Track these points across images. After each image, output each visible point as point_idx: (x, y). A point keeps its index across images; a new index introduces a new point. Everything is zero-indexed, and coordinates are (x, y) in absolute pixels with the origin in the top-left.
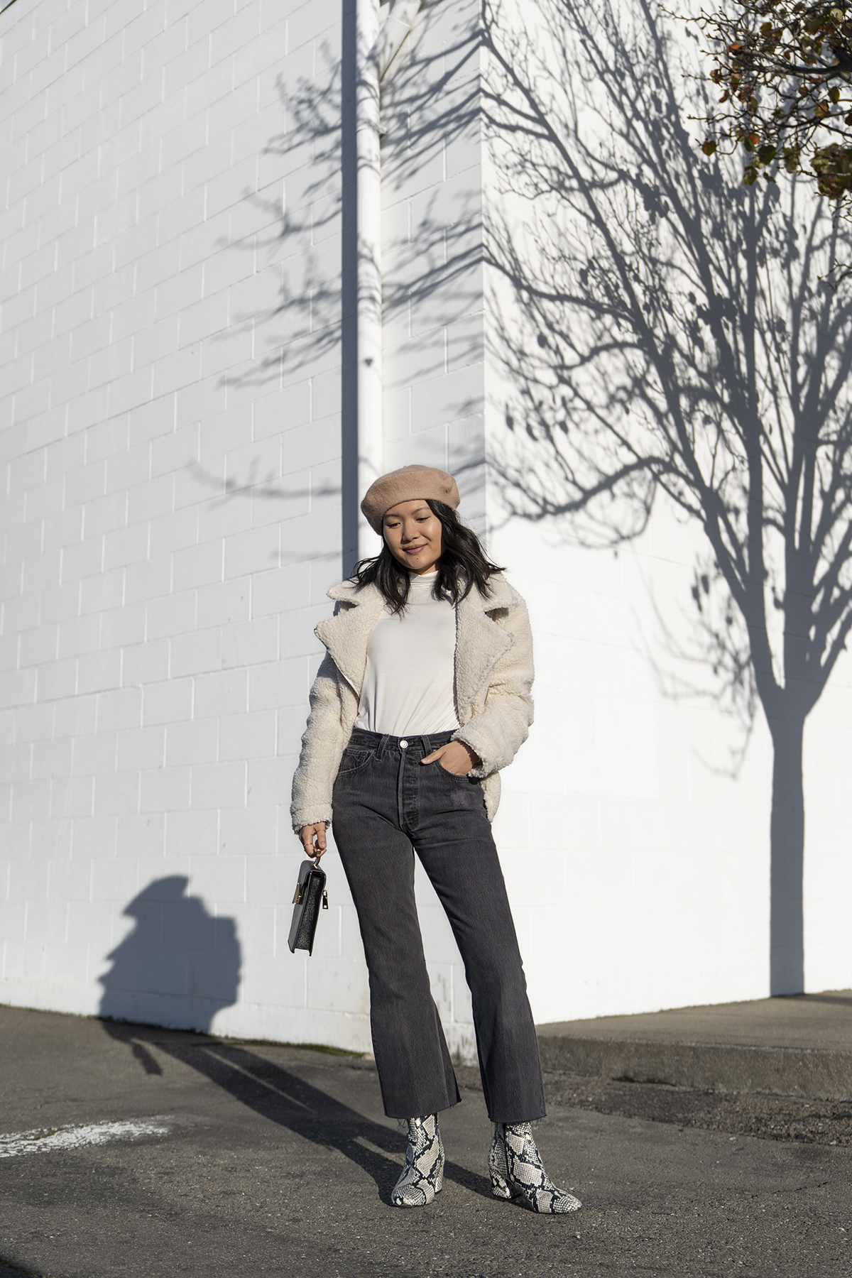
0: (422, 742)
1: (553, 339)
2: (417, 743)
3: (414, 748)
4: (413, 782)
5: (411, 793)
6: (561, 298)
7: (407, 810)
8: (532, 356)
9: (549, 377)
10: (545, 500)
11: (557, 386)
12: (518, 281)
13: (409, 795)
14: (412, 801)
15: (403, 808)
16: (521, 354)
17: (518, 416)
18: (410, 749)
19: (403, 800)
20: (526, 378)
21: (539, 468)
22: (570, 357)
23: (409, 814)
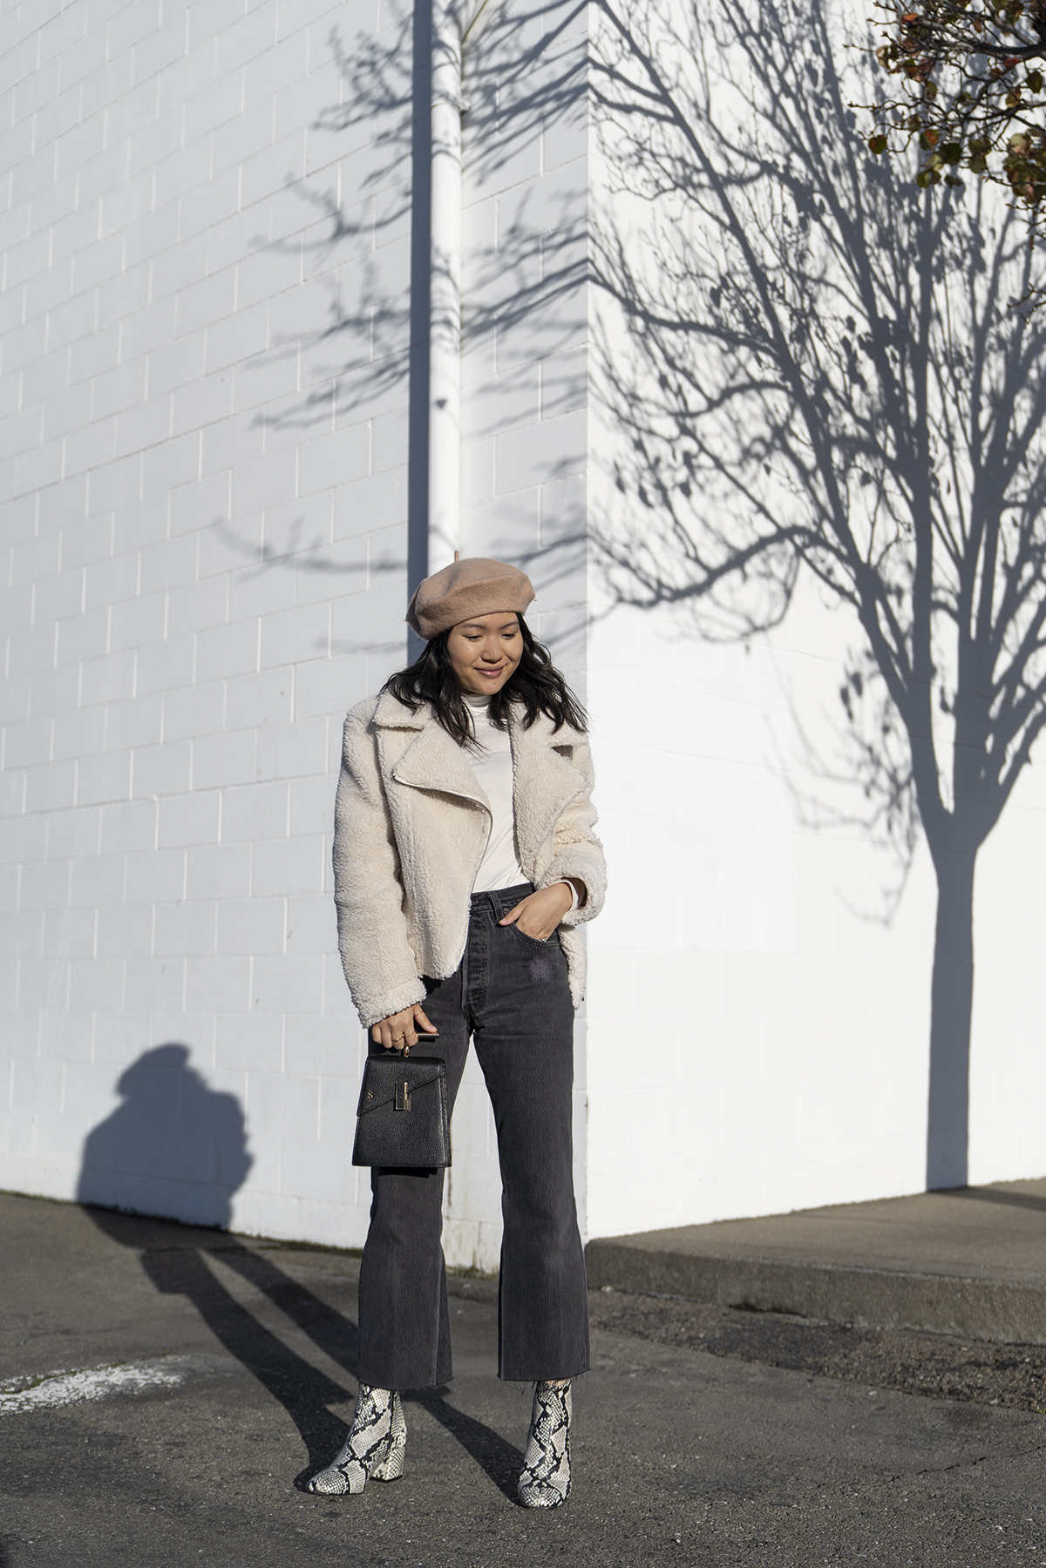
0: (490, 900)
1: (675, 379)
2: (482, 902)
3: (480, 908)
4: (481, 950)
5: (478, 964)
6: (687, 326)
7: (474, 986)
8: (647, 400)
9: (668, 427)
10: (660, 583)
11: (678, 438)
12: (630, 306)
13: (476, 967)
14: (480, 976)
15: (469, 983)
16: (633, 398)
17: (627, 476)
18: (475, 909)
19: (469, 973)
20: (639, 429)
21: (654, 542)
22: (696, 401)
23: (475, 991)
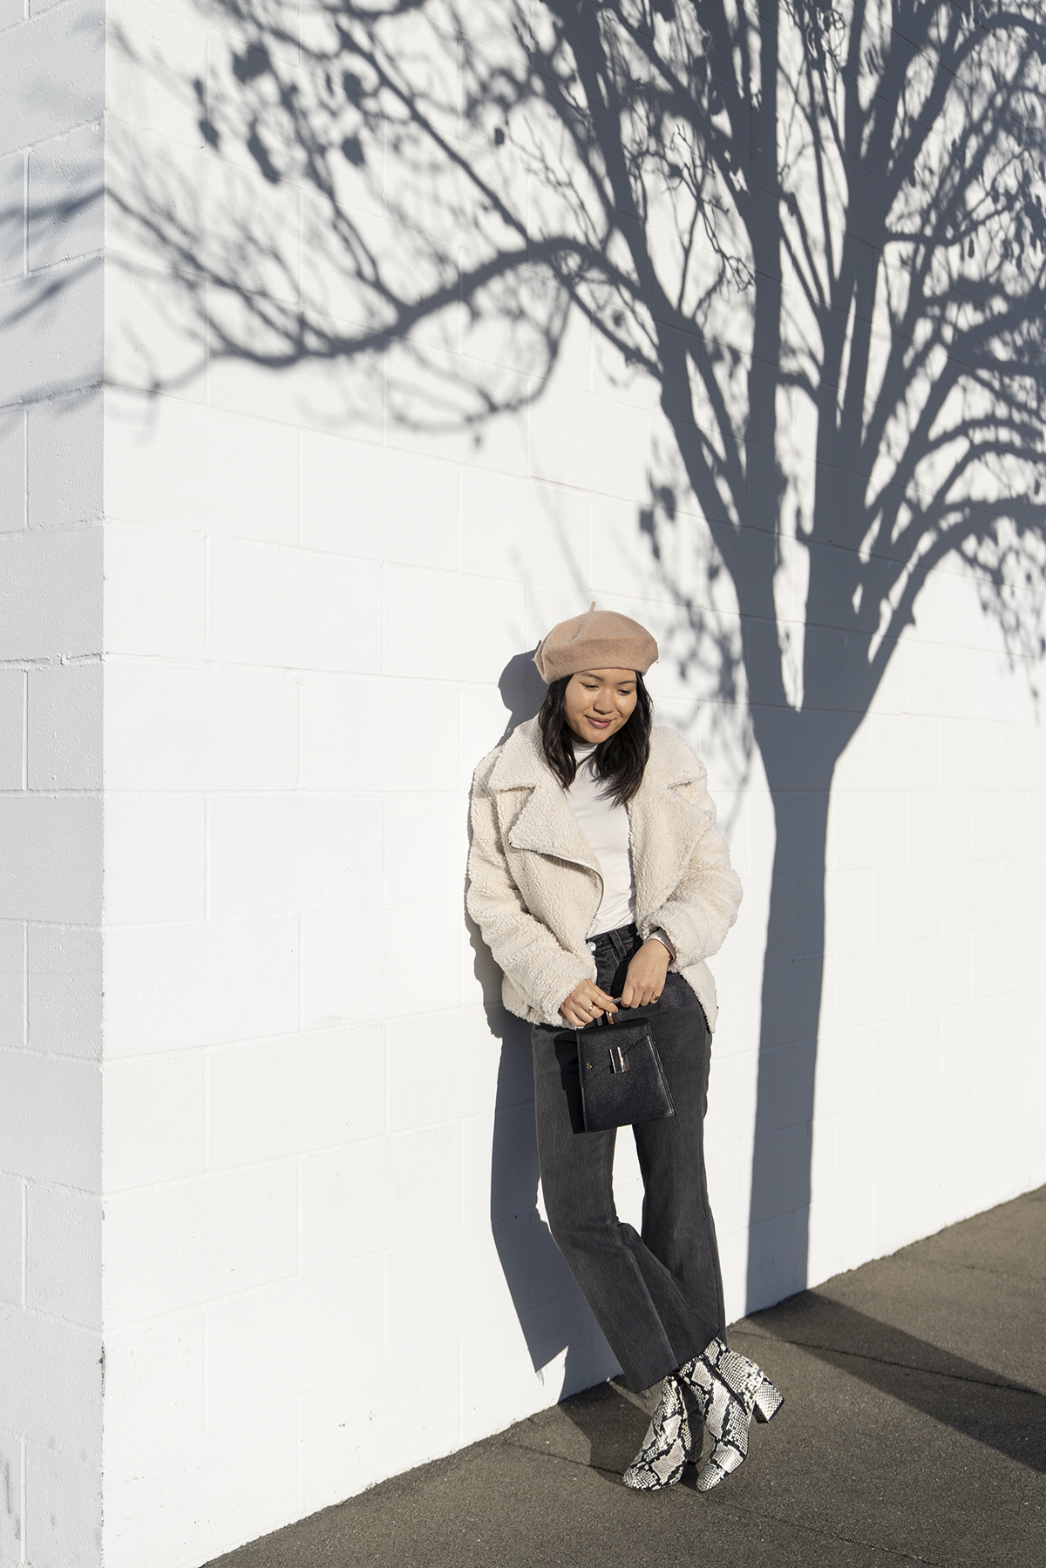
10: (302, 322)
11: (337, 55)
20: (260, 26)
21: (292, 248)
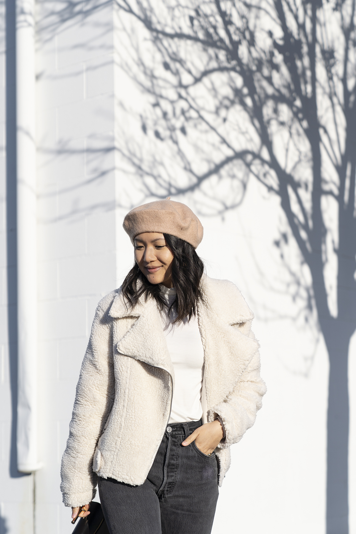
1: (174, 66)
6: (181, 36)
8: (160, 78)
9: (172, 94)
10: (170, 185)
11: (177, 101)
12: (148, 23)
16: (153, 77)
17: (150, 124)
21: (167, 162)
22: (187, 79)
